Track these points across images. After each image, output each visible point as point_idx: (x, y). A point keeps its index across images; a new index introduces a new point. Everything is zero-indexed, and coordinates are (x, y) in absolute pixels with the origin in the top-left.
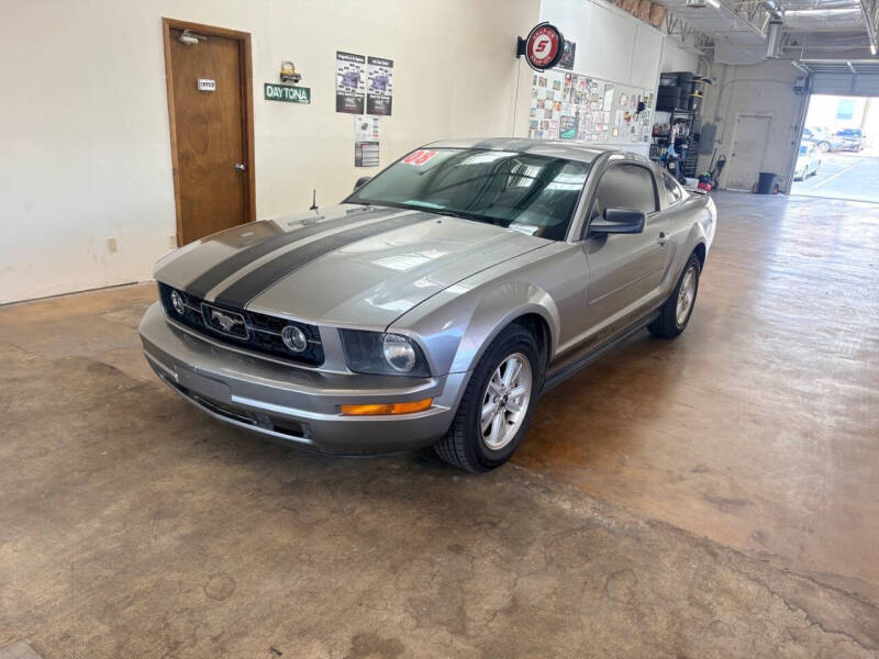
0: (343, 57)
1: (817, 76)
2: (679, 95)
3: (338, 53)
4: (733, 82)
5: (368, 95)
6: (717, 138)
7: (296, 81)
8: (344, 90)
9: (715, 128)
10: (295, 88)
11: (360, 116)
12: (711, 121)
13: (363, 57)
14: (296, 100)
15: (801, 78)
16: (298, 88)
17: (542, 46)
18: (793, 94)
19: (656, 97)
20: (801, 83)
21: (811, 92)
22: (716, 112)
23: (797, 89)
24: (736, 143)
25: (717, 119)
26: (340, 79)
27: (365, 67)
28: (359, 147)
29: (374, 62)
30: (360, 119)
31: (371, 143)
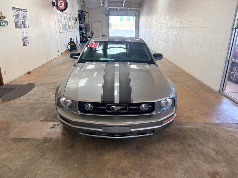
0: (14, 9)
1: (110, 11)
2: (82, 16)
3: (13, 8)
4: (91, 12)
5: (23, 22)
6: (90, 27)
7: (4, 19)
8: (16, 20)
9: (89, 25)
10: (3, 21)
11: (22, 29)
12: (88, 23)
13: (19, 9)
14: (4, 26)
15: (107, 12)
16: (4, 21)
17: (61, 4)
18: (105, 16)
19: (78, 17)
20: (107, 13)
21: (109, 15)
22: (89, 20)
23: (106, 15)
24: (95, 28)
25: (89, 22)
26: (15, 17)
27: (20, 12)
28: (23, 39)
29: (22, 10)
30: (22, 30)
31: (26, 38)
